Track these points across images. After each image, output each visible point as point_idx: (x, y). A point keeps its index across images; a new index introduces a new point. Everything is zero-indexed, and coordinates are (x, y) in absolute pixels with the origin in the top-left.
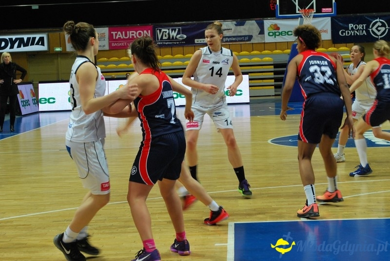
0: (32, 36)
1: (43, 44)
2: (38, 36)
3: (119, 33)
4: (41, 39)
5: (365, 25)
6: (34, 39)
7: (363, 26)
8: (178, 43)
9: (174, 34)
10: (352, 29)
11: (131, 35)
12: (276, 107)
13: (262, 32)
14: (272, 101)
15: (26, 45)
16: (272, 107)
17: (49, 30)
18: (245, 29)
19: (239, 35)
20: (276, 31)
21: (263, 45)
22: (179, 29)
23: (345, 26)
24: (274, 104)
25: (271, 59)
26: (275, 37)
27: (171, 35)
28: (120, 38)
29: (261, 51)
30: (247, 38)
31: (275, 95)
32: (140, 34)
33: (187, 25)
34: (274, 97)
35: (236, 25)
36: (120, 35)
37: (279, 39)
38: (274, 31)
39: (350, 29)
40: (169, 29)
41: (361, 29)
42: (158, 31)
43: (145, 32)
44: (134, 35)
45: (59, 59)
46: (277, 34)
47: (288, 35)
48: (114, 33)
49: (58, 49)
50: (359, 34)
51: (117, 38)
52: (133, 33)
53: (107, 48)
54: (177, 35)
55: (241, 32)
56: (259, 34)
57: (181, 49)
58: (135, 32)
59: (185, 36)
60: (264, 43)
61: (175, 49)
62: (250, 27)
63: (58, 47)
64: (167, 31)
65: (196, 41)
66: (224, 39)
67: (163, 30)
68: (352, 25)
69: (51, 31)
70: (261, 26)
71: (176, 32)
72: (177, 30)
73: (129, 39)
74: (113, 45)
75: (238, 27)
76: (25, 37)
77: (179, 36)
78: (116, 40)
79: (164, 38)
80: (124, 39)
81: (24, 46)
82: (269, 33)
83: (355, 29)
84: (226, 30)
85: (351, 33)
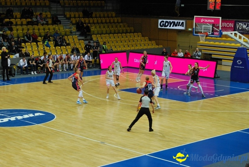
0: (179, 21)
1: (183, 26)
2: (181, 21)
4: (183, 23)
6: (180, 22)
11: (224, 25)
15: (176, 26)
17: (187, 18)
43: (231, 24)
44: (225, 25)
45: (191, 34)
49: (190, 29)
51: (217, 26)
52: (225, 24)
63: (190, 28)
69: (187, 19)
76: (176, 21)
81: (175, 26)
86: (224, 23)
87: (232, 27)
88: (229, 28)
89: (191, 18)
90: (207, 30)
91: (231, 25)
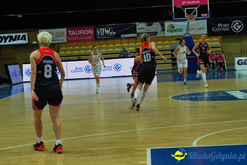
0: (18, 34)
1: (25, 39)
3: (73, 31)
4: (24, 36)
5: (228, 24)
6: (19, 36)
7: (227, 25)
8: (110, 37)
9: (108, 32)
10: (220, 26)
12: (173, 77)
13: (163, 30)
14: (171, 73)
16: (170, 77)
18: (152, 28)
19: (149, 31)
20: (172, 29)
21: (164, 37)
22: (111, 29)
23: (216, 25)
24: (171, 75)
25: (169, 46)
26: (172, 33)
27: (106, 32)
28: (73, 35)
29: (163, 42)
30: (154, 34)
31: (173, 69)
32: (86, 32)
33: (116, 26)
34: (171, 71)
35: (147, 26)
36: (73, 33)
37: (174, 34)
38: (171, 29)
39: (219, 27)
40: (104, 29)
41: (226, 27)
42: (98, 30)
44: (83, 33)
46: (173, 31)
47: (180, 31)
48: (70, 32)
49: (35, 42)
50: (224, 30)
51: (72, 35)
52: (82, 32)
53: (65, 41)
54: (110, 32)
55: (150, 30)
56: (162, 31)
57: (112, 41)
58: (83, 31)
59: (115, 33)
60: (165, 37)
61: (108, 41)
62: (156, 26)
64: (104, 30)
65: (122, 36)
66: (140, 34)
67: (101, 29)
68: (220, 24)
70: (163, 26)
71: (109, 30)
72: (110, 29)
73: (79, 35)
74: (69, 39)
75: (148, 27)
77: (111, 33)
78: (71, 36)
79: (102, 34)
80: (76, 36)
82: (168, 30)
83: (222, 27)
84: (141, 28)
85: (220, 29)
86: (80, 31)
87: (92, 33)
88: (88, 35)
89: (35, 30)
90: (58, 40)
91: (91, 32)
